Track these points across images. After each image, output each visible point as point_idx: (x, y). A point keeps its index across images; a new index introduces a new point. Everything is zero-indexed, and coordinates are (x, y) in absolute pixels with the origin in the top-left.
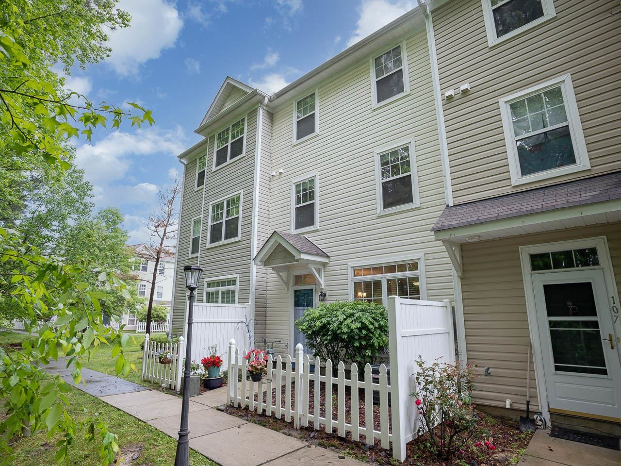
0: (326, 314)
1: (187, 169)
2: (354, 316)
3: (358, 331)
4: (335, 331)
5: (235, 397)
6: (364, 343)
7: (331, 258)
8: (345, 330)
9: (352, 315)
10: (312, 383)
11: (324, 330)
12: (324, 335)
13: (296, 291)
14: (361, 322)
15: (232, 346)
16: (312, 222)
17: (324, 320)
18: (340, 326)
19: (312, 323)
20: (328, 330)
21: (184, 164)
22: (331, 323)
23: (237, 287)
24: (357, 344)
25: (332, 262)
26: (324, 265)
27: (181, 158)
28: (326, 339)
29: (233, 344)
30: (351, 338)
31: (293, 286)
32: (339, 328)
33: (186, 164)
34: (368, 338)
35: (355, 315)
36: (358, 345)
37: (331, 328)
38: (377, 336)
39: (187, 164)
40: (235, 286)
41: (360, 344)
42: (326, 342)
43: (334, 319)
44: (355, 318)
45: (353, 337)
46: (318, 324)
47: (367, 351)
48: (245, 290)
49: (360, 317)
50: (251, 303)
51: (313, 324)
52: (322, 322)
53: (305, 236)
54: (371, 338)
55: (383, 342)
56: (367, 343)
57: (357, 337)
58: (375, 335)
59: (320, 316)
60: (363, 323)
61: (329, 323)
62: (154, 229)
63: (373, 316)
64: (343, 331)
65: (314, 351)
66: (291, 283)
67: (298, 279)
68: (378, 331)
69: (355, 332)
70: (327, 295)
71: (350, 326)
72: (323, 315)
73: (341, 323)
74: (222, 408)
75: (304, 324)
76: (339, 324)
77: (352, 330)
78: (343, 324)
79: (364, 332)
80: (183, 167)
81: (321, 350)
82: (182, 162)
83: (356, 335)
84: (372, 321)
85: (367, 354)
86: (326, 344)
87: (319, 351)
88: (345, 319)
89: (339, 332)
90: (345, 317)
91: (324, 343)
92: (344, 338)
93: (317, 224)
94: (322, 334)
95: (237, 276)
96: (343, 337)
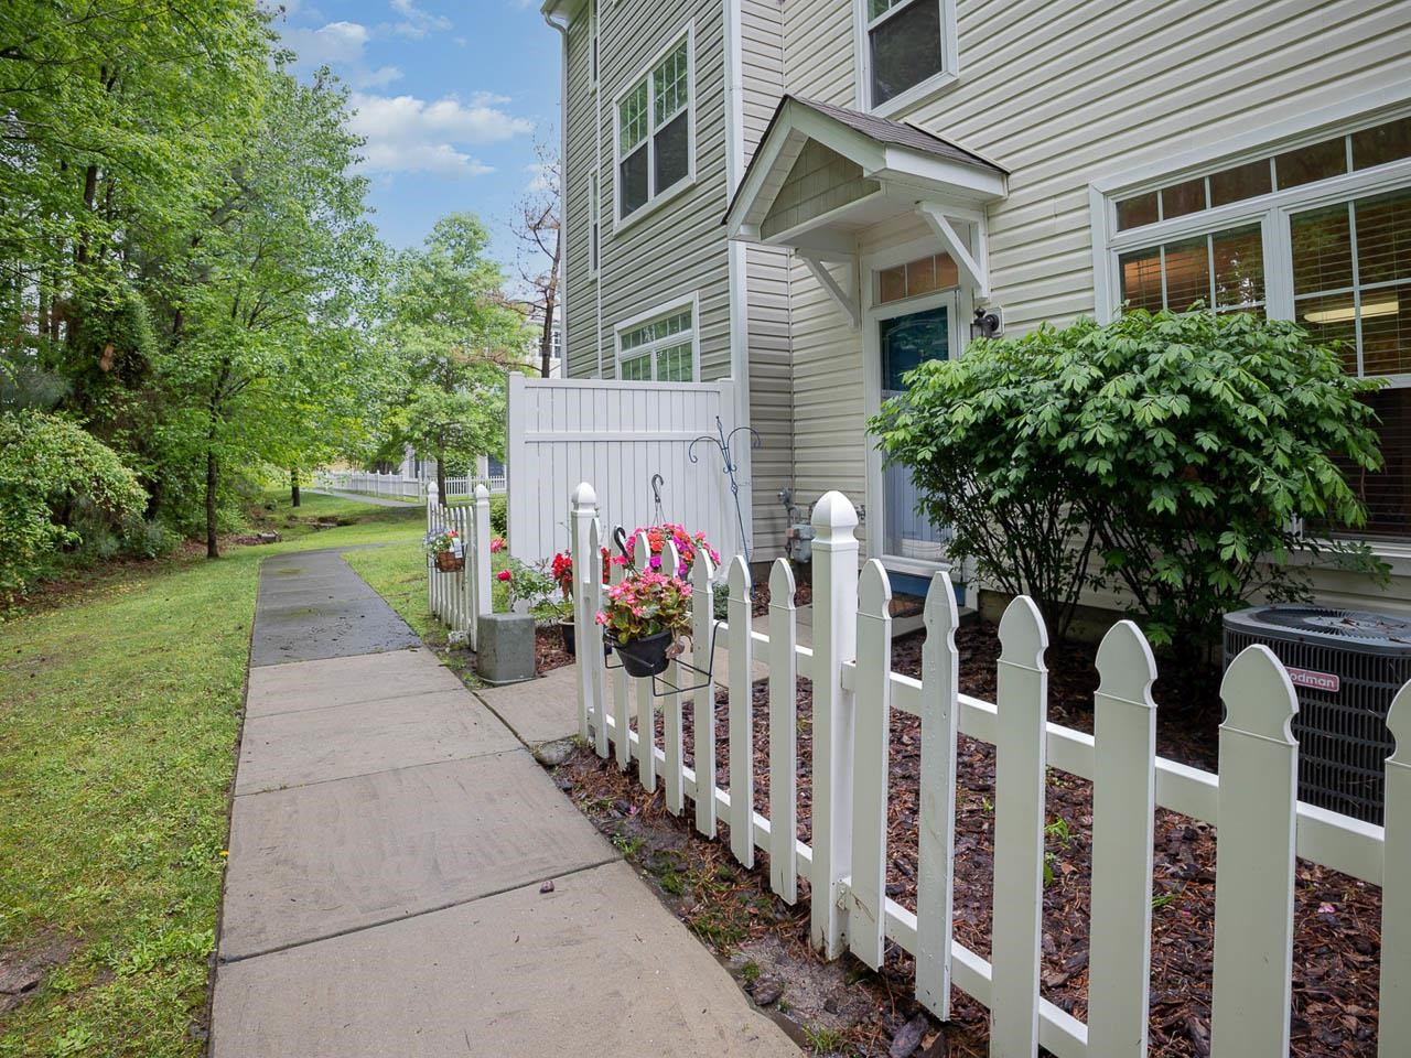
0: (998, 375)
1: (569, 42)
2: (1144, 366)
3: (1171, 439)
4: (1043, 444)
5: (599, 714)
6: (1203, 497)
7: (1012, 177)
8: (1104, 433)
9: (1140, 360)
10: (904, 728)
11: (994, 443)
12: (989, 465)
13: (886, 326)
14: (1184, 390)
15: (580, 511)
16: (930, 63)
17: (992, 398)
18: (1069, 417)
19: (934, 415)
20: (1011, 441)
21: (560, 28)
22: (1023, 406)
23: (694, 334)
24: (1164, 502)
25: (1018, 193)
26: (988, 207)
27: (550, 12)
28: (1002, 483)
29: (586, 505)
30: (1133, 471)
31: (874, 307)
32: (1065, 428)
33: (565, 27)
34: (1224, 473)
35: (1152, 358)
36: (1173, 507)
37: (1027, 431)
38: (1281, 460)
39: (569, 28)
40: (689, 331)
41: (1184, 501)
42: (999, 494)
43: (1041, 386)
44: (1154, 371)
45: (1142, 471)
46: (963, 413)
47: (1226, 538)
48: (718, 339)
49: (1180, 368)
50: (736, 379)
51: (940, 420)
52: (979, 407)
53: (908, 119)
54: (1244, 474)
55: (1320, 493)
56: (1222, 500)
57: (1164, 469)
58: (1268, 460)
59: (969, 381)
60: (1199, 398)
61: (1012, 410)
62: (531, 235)
63: (1256, 359)
64: (1088, 438)
65: (954, 532)
66: (868, 298)
67: (892, 283)
68: (1287, 440)
69: (1158, 443)
70: (1003, 321)
71: (1126, 414)
72: (988, 380)
73: (1076, 401)
74: (553, 754)
75: (900, 421)
76: (1069, 409)
77: (1138, 436)
78: (1089, 406)
79: (1207, 441)
80: (559, 37)
81: (982, 530)
82: (554, 25)
83: (1159, 458)
84: (1254, 384)
85: (1226, 555)
86: (1002, 501)
87: (974, 534)
88: (1096, 385)
89: (1067, 442)
90: (1096, 373)
91: (994, 500)
92: (1096, 473)
93: (953, 60)
94: (980, 459)
95: (694, 297)
96: (1090, 468)
